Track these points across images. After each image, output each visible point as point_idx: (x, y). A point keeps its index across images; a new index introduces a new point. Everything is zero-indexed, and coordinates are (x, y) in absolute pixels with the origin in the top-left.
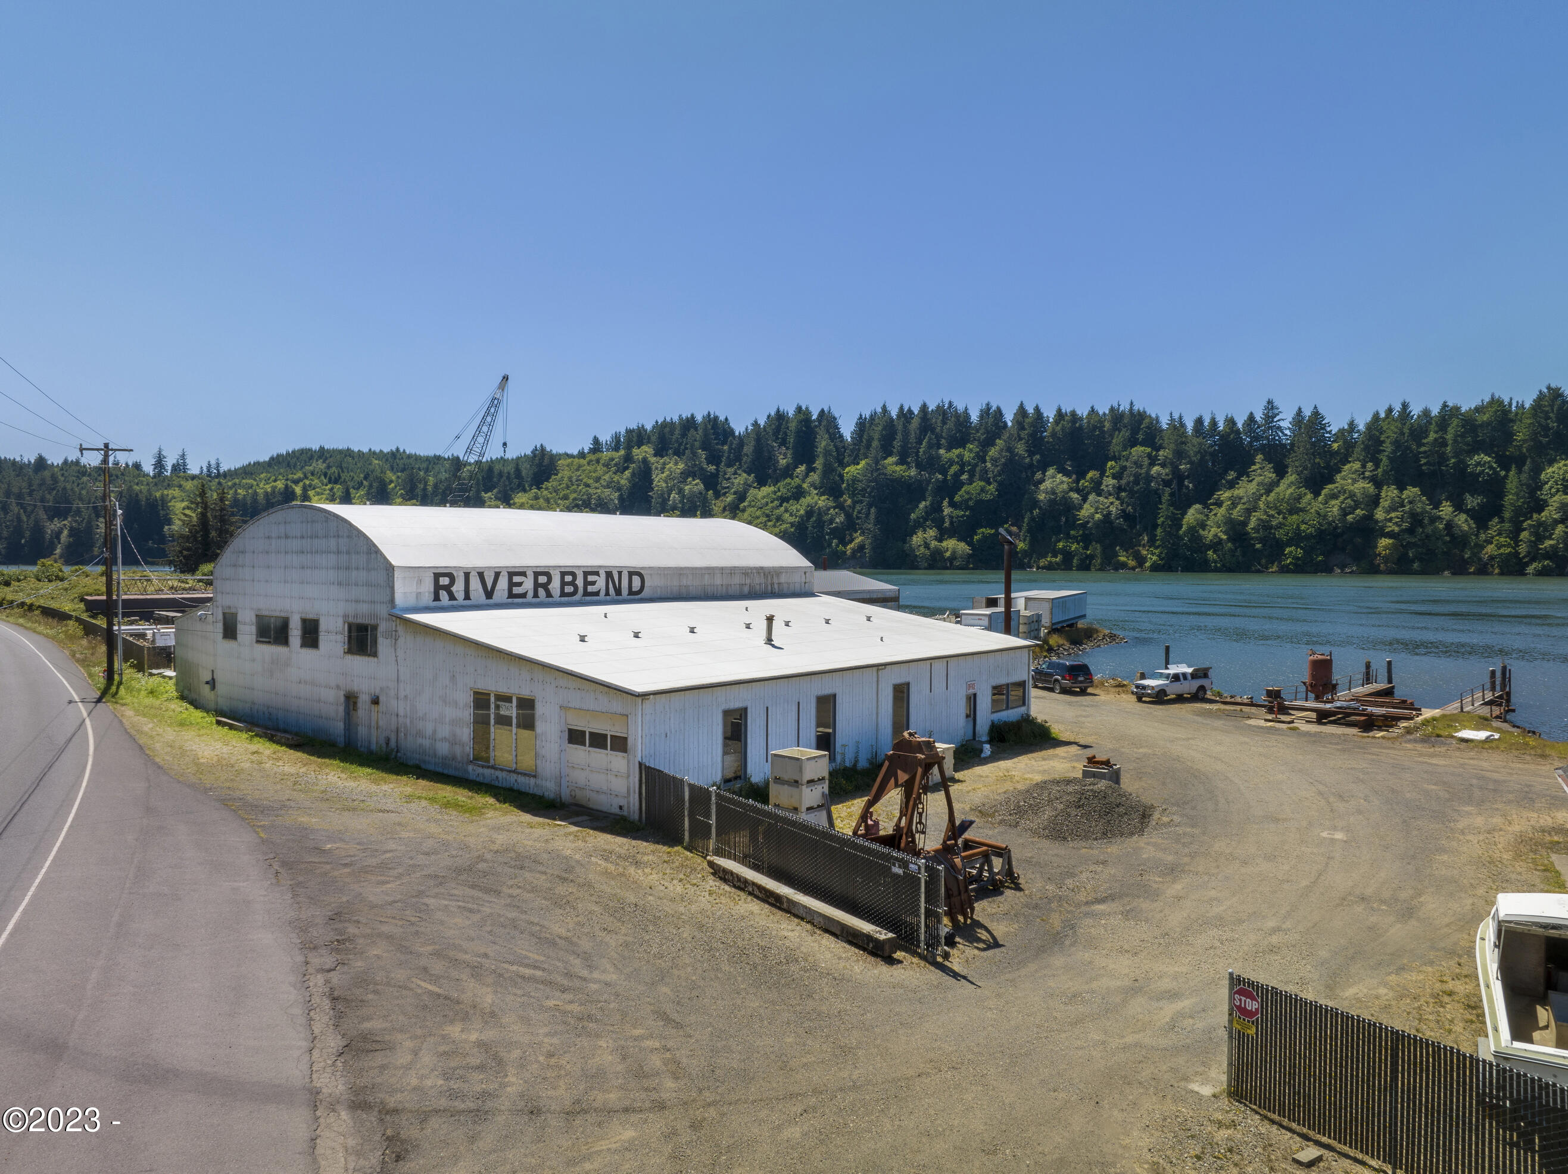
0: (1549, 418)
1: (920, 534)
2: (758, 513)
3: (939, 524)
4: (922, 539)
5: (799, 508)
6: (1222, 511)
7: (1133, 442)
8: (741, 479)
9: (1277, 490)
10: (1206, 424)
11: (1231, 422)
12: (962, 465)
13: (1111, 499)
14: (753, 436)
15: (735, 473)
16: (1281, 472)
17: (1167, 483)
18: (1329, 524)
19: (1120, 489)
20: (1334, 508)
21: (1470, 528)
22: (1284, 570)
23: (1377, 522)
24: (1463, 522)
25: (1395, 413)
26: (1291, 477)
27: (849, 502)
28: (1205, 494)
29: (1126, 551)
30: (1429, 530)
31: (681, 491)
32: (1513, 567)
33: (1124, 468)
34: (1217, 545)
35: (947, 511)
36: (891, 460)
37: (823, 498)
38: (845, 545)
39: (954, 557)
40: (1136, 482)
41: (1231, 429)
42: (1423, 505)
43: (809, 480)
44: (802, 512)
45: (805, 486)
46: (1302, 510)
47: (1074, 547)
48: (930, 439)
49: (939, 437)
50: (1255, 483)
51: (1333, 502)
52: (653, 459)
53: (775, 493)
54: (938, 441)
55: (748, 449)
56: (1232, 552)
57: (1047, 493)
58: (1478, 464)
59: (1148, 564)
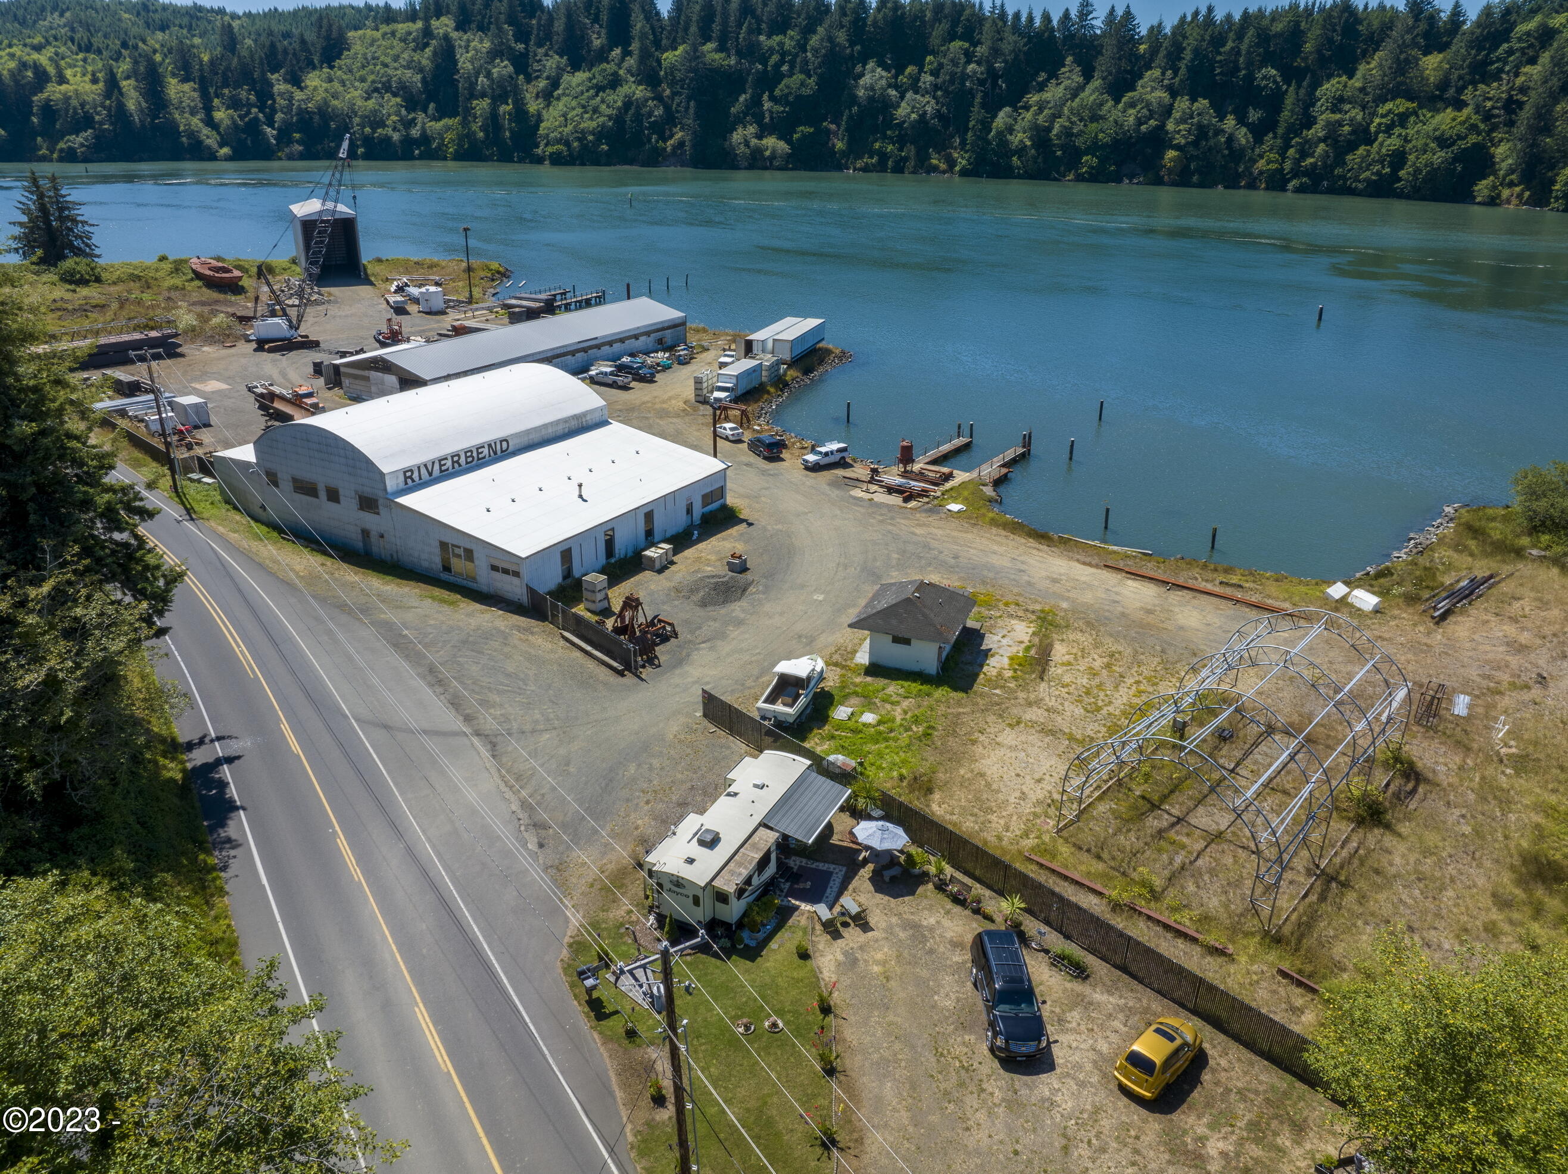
0: (1335, 31)
1: (740, 130)
2: (574, 103)
3: (759, 119)
4: (742, 136)
5: (616, 98)
6: (1029, 115)
7: (952, 36)
8: (552, 62)
9: (1082, 95)
10: (1023, 19)
11: (1047, 18)
12: (783, 54)
13: (927, 98)
14: (563, 10)
15: (546, 55)
16: (1088, 76)
17: (981, 82)
18: (1124, 133)
19: (936, 87)
20: (1130, 119)
21: (1248, 141)
22: (1080, 178)
23: (1167, 132)
24: (1243, 136)
25: (1201, 18)
26: (1096, 83)
27: (668, 92)
28: (1015, 99)
29: (939, 153)
30: (1212, 142)
31: (489, 75)
32: (1277, 182)
33: (941, 66)
34: (1021, 151)
35: (767, 105)
36: (710, 46)
37: (641, 88)
38: (665, 141)
39: (773, 157)
40: (952, 81)
41: (1046, 27)
42: (1210, 118)
43: (625, 65)
44: (619, 104)
45: (621, 72)
46: (1102, 118)
47: (890, 147)
48: (750, 24)
49: (759, 21)
50: (1062, 86)
51: (1132, 111)
52: (455, 35)
53: (590, 80)
54: (759, 25)
55: (559, 26)
56: (1035, 158)
57: (866, 89)
58: (1264, 77)
59: (957, 168)
